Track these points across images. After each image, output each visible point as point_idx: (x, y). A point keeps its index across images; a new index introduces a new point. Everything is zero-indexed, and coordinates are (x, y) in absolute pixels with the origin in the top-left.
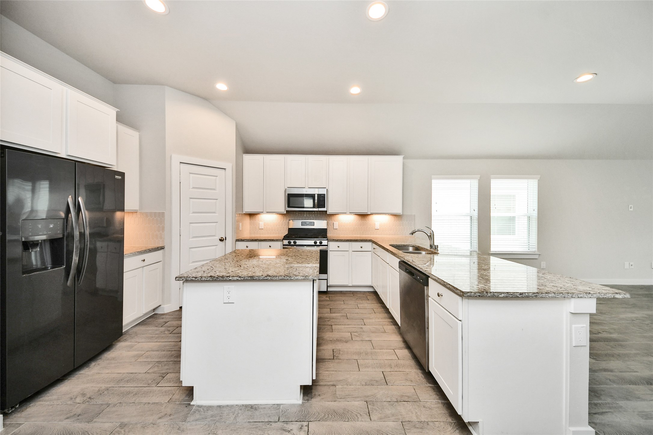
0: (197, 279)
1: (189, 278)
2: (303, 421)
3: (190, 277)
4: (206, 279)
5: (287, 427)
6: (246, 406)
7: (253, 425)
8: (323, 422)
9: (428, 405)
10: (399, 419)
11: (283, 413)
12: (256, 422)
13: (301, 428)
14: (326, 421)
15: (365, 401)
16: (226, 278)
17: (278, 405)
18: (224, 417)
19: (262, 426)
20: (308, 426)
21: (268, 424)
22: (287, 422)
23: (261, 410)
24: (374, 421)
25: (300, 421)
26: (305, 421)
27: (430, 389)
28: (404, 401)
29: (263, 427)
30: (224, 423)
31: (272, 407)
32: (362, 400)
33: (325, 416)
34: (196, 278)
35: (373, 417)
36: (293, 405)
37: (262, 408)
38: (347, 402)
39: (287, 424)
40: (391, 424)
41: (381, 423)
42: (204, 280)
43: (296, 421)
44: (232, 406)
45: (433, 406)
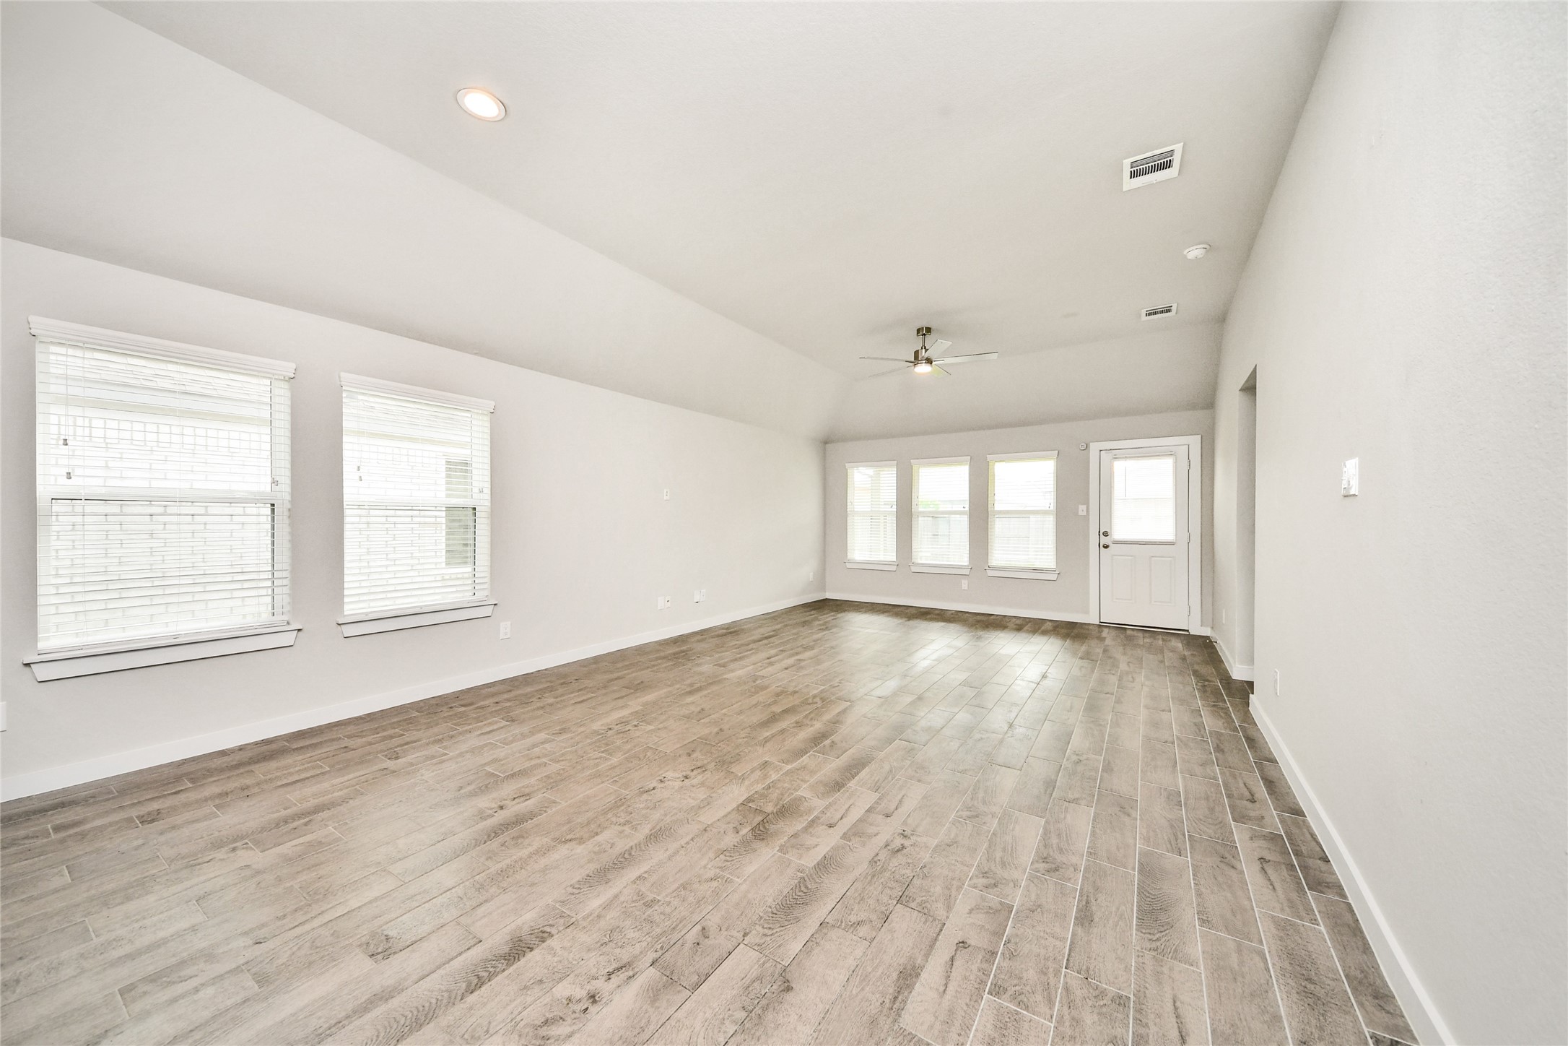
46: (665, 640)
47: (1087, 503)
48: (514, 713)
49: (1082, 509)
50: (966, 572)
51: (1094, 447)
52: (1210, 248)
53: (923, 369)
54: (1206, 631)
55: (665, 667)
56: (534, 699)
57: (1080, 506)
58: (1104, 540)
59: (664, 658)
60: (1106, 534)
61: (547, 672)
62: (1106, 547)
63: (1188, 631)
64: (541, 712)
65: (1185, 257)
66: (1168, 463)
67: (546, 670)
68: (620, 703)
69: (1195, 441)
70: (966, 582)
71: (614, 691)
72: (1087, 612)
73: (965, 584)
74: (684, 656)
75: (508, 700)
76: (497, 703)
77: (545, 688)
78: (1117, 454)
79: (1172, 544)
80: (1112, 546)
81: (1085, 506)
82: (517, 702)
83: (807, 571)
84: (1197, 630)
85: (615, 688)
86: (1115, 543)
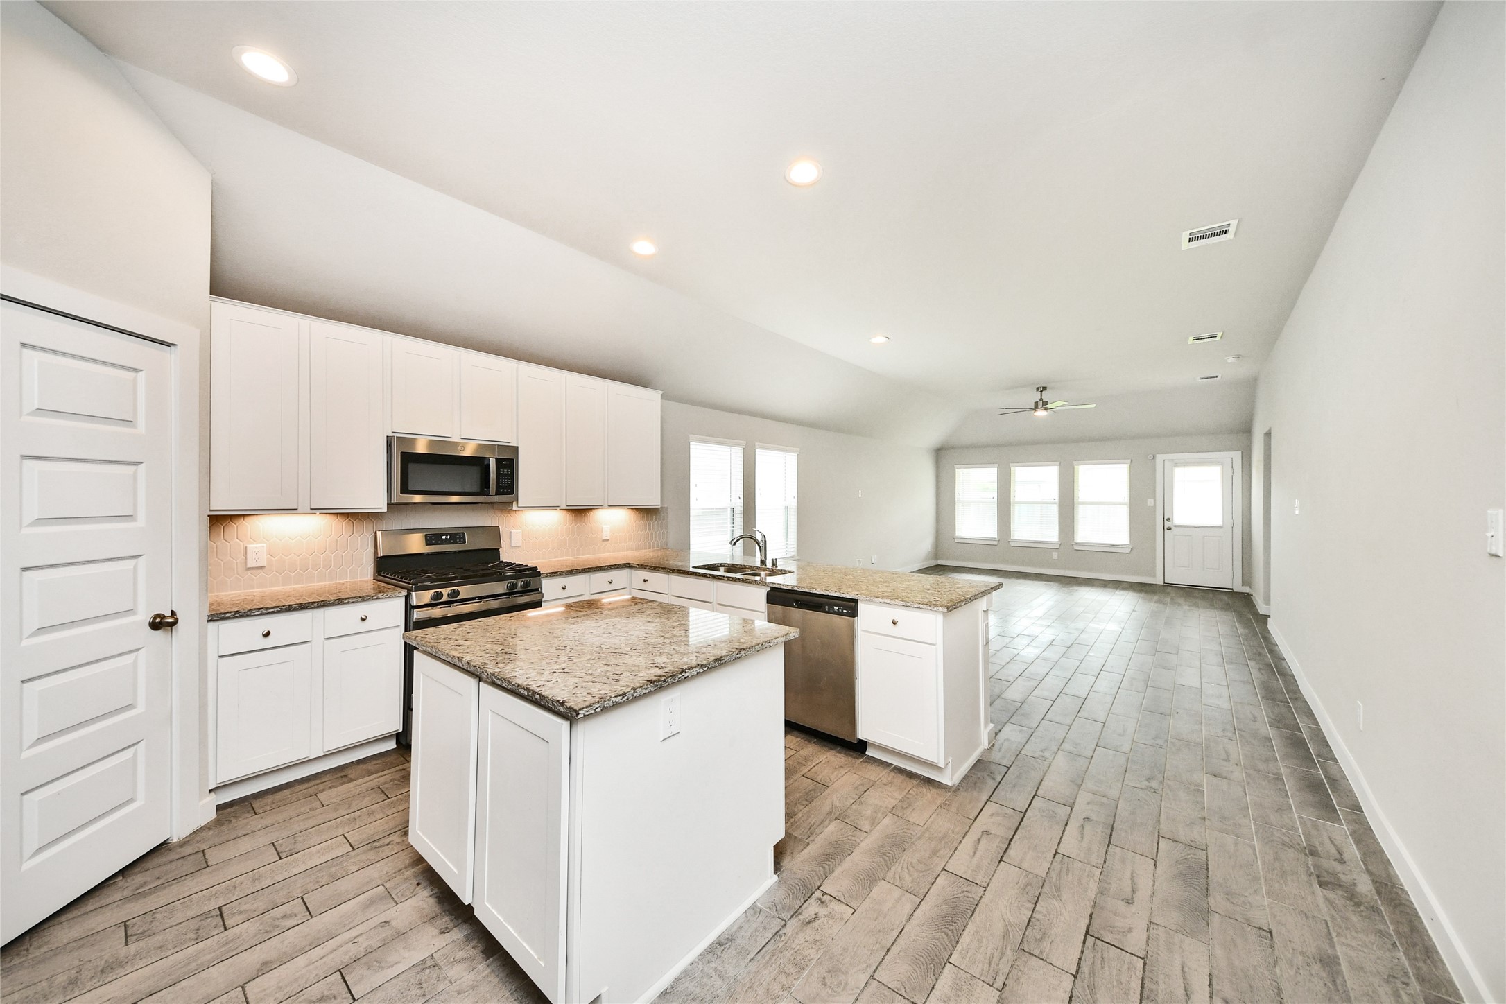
0: (625, 698)
1: (608, 700)
2: (812, 895)
3: (611, 697)
4: (644, 691)
5: (807, 916)
6: (710, 950)
7: (763, 956)
8: (833, 875)
9: (884, 780)
10: (885, 812)
11: (774, 909)
12: (760, 951)
13: (822, 903)
14: (833, 871)
15: (835, 820)
16: (680, 676)
17: (753, 907)
18: (702, 994)
19: (777, 946)
20: (824, 893)
21: (781, 937)
22: (796, 912)
23: (742, 934)
24: (871, 831)
25: (809, 897)
26: (814, 893)
27: (865, 765)
28: (865, 792)
29: (781, 945)
30: (717, 999)
31: (747, 917)
32: (831, 821)
33: (824, 868)
34: (623, 695)
35: (866, 827)
36: (770, 891)
37: (736, 931)
38: (821, 835)
39: (800, 914)
40: (886, 821)
41: (878, 828)
42: (640, 695)
43: (805, 901)
44: (686, 973)
45: (889, 779)
47: (1154, 497)
49: (1150, 502)
50: (1057, 546)
53: (1040, 413)
54: (1246, 589)
57: (1149, 500)
58: (1167, 524)
60: (1169, 520)
62: (1169, 529)
63: (1232, 589)
66: (1216, 470)
69: (1237, 456)
70: (1056, 553)
72: (1154, 576)
73: (1055, 555)
79: (1221, 527)
80: (1173, 528)
81: (1152, 500)
83: (926, 545)
84: (1239, 588)
86: (1176, 526)
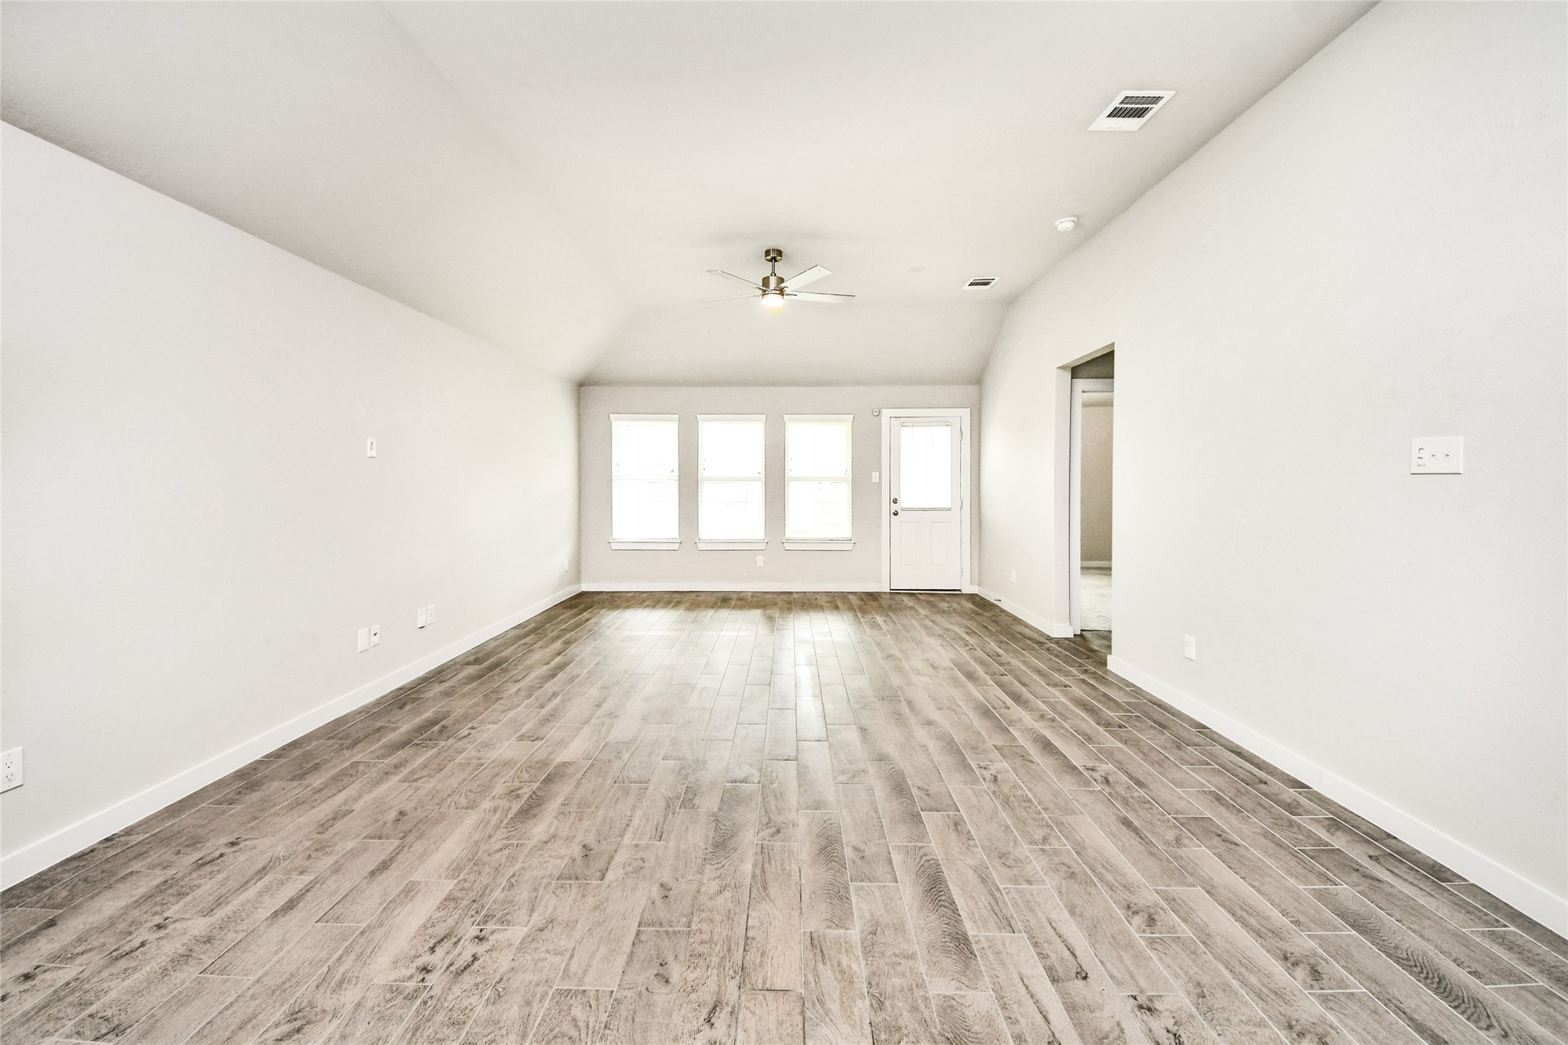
46: (378, 703)
47: (878, 470)
48: (106, 999)
49: (875, 475)
50: (763, 546)
51: (886, 413)
52: (1077, 225)
53: (773, 300)
55: (425, 766)
56: (143, 934)
57: (874, 473)
58: (894, 507)
59: (403, 744)
60: (896, 501)
61: (135, 839)
62: (896, 514)
63: (960, 590)
64: (189, 974)
65: (1055, 228)
66: (946, 431)
67: (129, 832)
68: (391, 882)
69: (966, 414)
70: (762, 557)
71: (352, 854)
72: (881, 582)
73: (760, 559)
74: (441, 731)
75: (62, 957)
76: (27, 977)
77: (160, 889)
78: (905, 422)
79: (949, 509)
80: (900, 514)
81: (878, 473)
82: (96, 959)
83: (561, 558)
84: (967, 589)
85: (350, 844)
86: (903, 510)
